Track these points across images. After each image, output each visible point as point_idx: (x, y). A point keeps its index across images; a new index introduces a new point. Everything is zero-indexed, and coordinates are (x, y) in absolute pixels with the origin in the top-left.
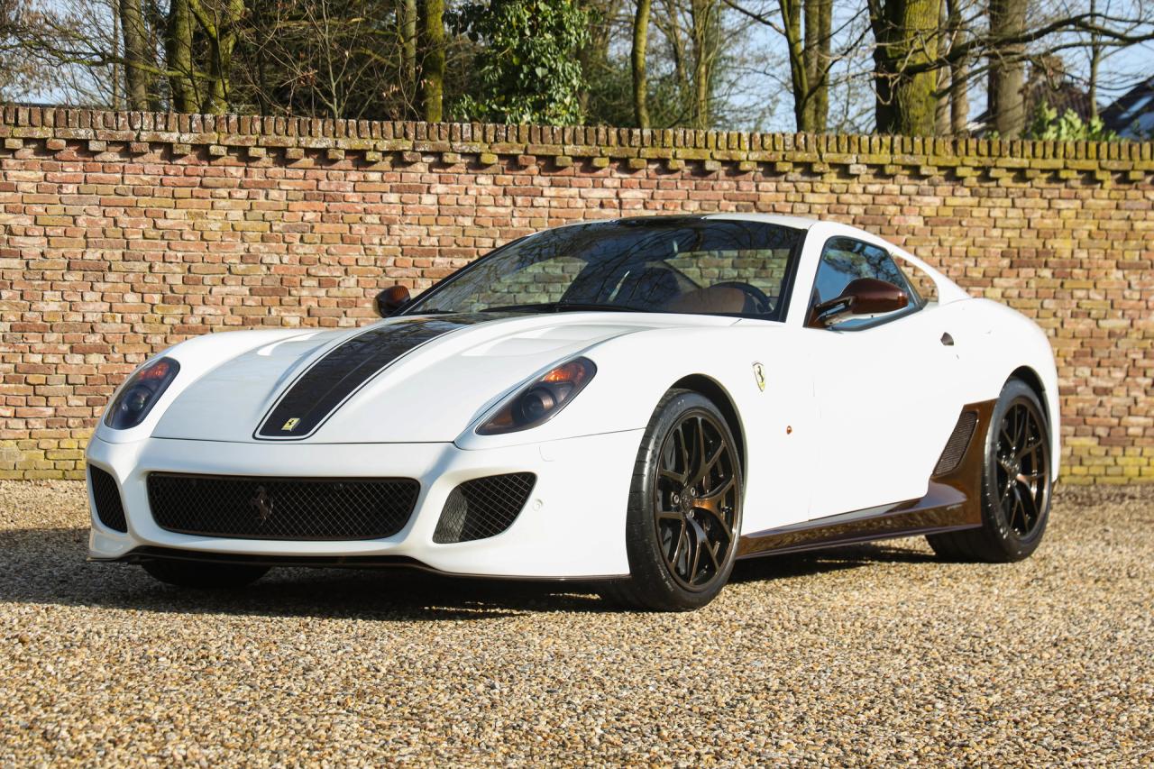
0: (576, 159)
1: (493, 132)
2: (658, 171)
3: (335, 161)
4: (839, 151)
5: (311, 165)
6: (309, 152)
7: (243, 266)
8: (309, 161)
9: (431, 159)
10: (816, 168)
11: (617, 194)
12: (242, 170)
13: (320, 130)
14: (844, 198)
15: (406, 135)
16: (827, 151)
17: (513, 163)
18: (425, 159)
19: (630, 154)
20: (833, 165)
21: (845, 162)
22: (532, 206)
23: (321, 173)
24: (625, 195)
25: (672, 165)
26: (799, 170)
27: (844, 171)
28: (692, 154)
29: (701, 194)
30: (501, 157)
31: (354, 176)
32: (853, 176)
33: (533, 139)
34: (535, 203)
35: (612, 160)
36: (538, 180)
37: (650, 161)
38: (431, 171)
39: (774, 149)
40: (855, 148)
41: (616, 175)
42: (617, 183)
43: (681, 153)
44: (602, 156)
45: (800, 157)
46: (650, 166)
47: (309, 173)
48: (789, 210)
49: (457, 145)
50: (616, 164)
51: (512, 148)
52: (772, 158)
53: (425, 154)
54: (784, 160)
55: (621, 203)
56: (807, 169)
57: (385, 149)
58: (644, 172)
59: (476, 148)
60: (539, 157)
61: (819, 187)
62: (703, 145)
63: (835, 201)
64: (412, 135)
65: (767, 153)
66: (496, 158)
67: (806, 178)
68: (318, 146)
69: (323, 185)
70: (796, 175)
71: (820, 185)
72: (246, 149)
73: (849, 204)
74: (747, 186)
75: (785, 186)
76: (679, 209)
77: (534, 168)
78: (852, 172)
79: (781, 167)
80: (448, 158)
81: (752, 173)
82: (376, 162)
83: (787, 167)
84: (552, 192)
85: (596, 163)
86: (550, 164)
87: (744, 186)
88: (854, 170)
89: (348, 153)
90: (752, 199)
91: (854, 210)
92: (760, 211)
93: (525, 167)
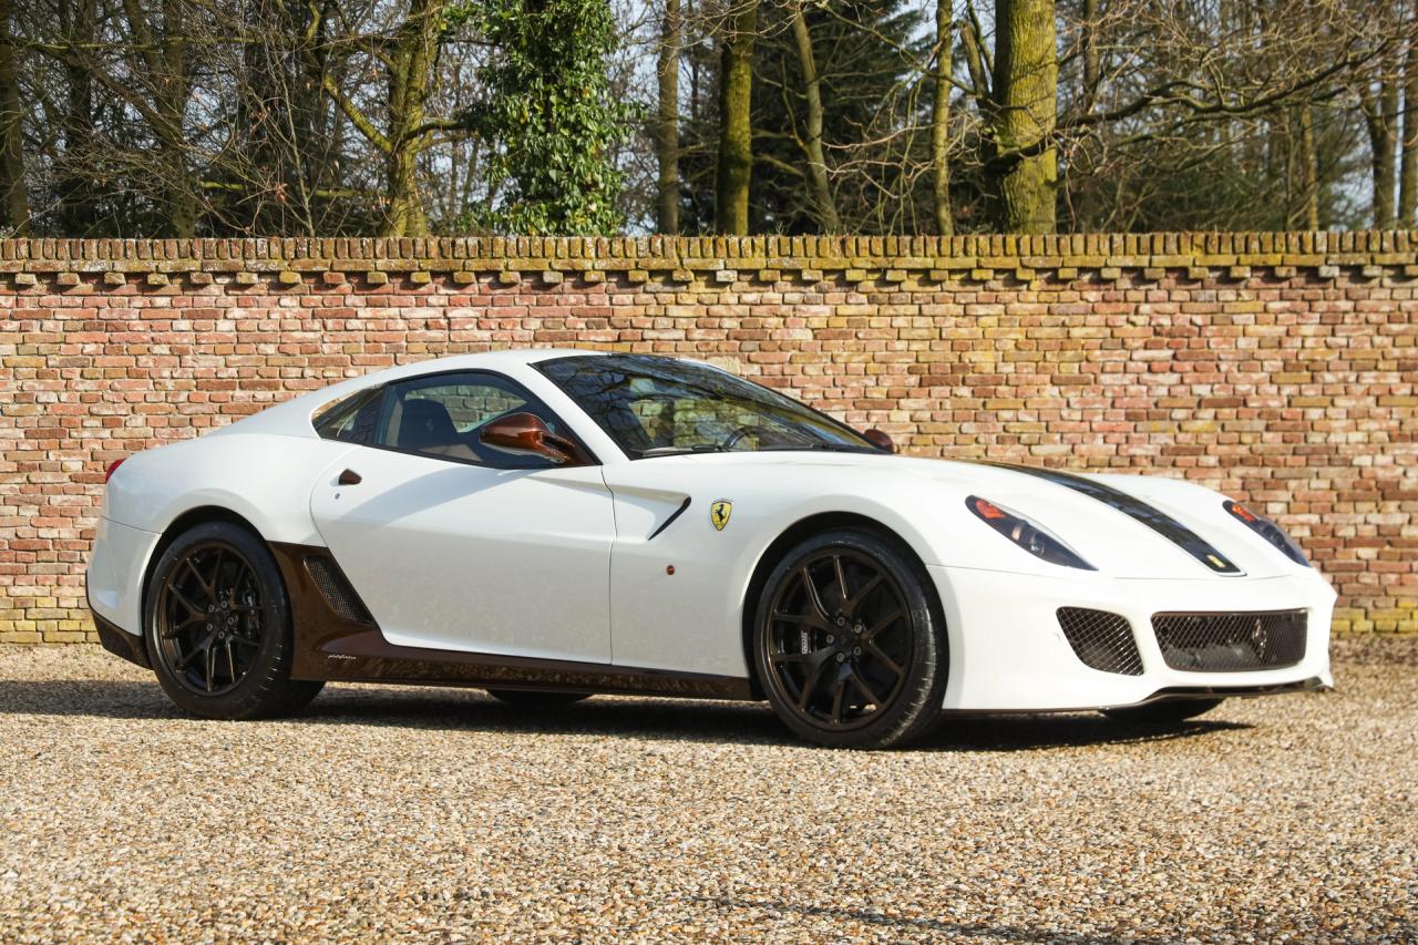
0: (392, 274)
1: (292, 247)
2: (491, 285)
3: (115, 286)
4: (703, 256)
5: (90, 291)
6: (85, 277)
7: (17, 406)
8: (88, 287)
9: (227, 280)
10: (677, 276)
11: (445, 313)
12: (12, 300)
13: (95, 251)
14: (715, 309)
15: (192, 254)
16: (689, 256)
17: (319, 281)
18: (218, 280)
19: (453, 267)
20: (698, 273)
21: (711, 268)
22: (346, 330)
23: (101, 300)
24: (454, 313)
25: (504, 278)
26: (660, 279)
27: (711, 278)
28: (527, 265)
29: (544, 311)
30: (305, 275)
31: (139, 302)
32: (723, 284)
33: (339, 254)
34: (349, 327)
35: (435, 274)
36: (351, 300)
37: (478, 274)
38: (227, 294)
39: (626, 256)
40: (722, 252)
41: (443, 291)
42: (444, 300)
43: (513, 264)
44: (421, 270)
45: (655, 264)
46: (482, 280)
47: (88, 299)
48: (649, 325)
49: (251, 263)
50: (442, 279)
51: (315, 264)
52: (623, 266)
53: (216, 274)
54: (637, 269)
55: (449, 324)
56: (667, 275)
57: (168, 270)
58: (476, 287)
59: (273, 266)
60: (349, 274)
61: (685, 298)
62: (540, 254)
63: (704, 314)
64: (199, 254)
65: (615, 261)
66: (299, 276)
67: (668, 289)
68: (92, 270)
69: (104, 314)
70: (656, 284)
71: (685, 296)
72: (13, 275)
73: (721, 317)
74: (599, 299)
75: (643, 297)
76: (519, 328)
77: (346, 286)
78: (719, 279)
79: (634, 276)
80: (242, 278)
81: (604, 285)
82: (161, 286)
83: (642, 276)
84: (368, 312)
85: (415, 278)
86: (362, 281)
87: (595, 299)
88: (721, 277)
89: (128, 276)
90: (605, 313)
91: (727, 323)
92: (615, 328)
93: (334, 286)
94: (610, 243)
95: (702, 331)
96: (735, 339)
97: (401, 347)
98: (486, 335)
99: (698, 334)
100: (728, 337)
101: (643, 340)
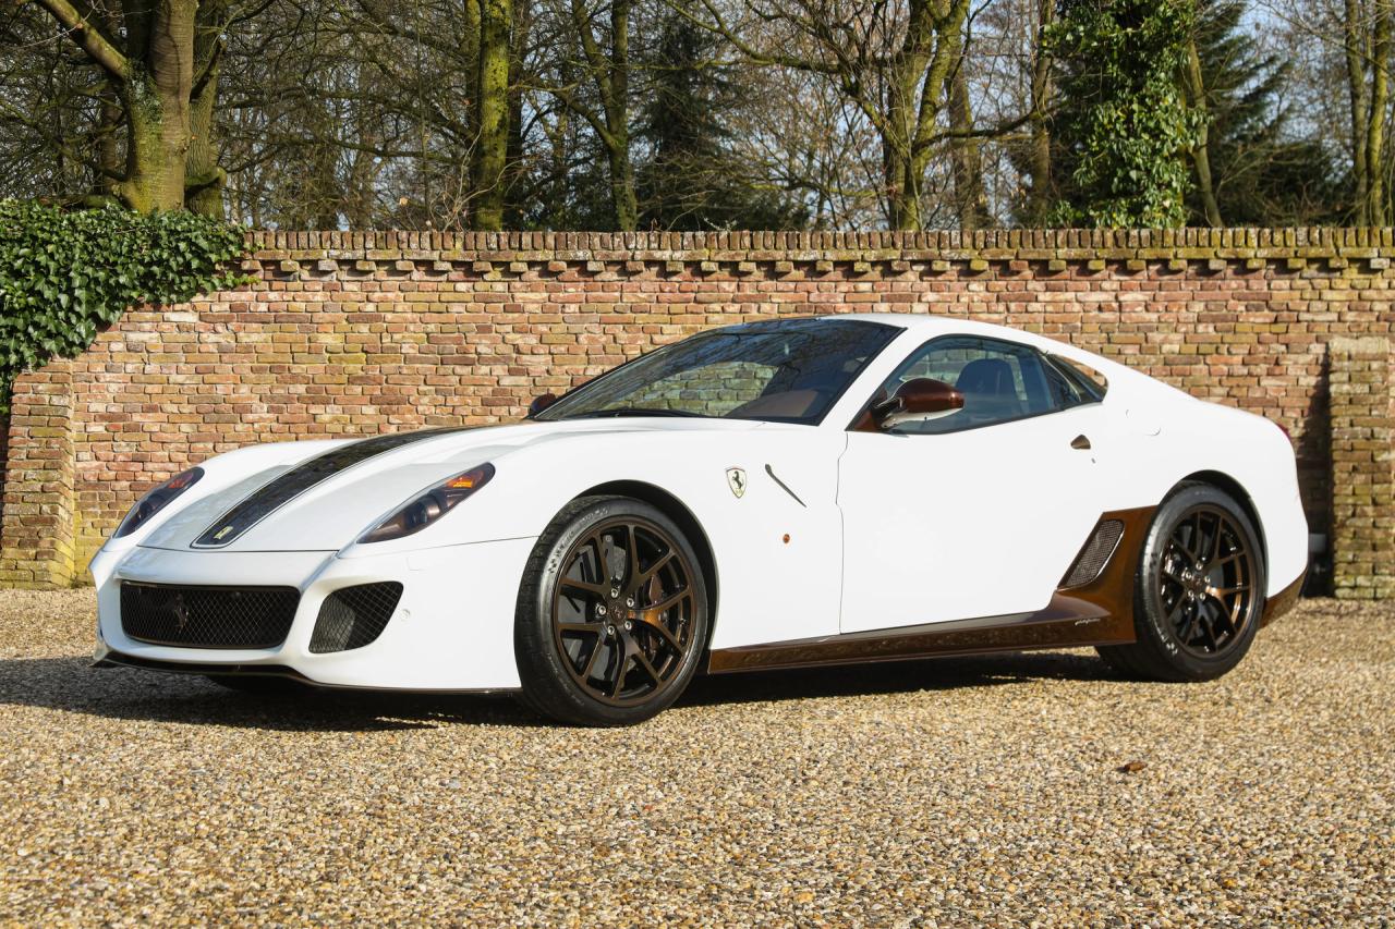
0: (1070, 262)
1: (982, 238)
2: (1159, 272)
3: (824, 273)
4: (1358, 245)
5: (802, 278)
6: (798, 265)
8: (799, 274)
9: (922, 268)
10: (1333, 264)
11: (1116, 297)
12: (734, 285)
13: (808, 242)
14: (1367, 294)
15: (894, 244)
16: (1345, 245)
17: (1005, 269)
18: (915, 268)
19: (1127, 256)
20: (1352, 260)
21: (1366, 256)
22: (1027, 312)
23: (812, 285)
24: (1126, 297)
25: (1173, 265)
26: (1316, 266)
27: (1365, 266)
28: (1194, 253)
29: (1207, 295)
30: (992, 263)
31: (844, 287)
32: (1376, 271)
33: (1025, 244)
34: (1030, 309)
35: (1109, 262)
36: (1032, 285)
37: (1149, 262)
38: (922, 280)
39: (1285, 245)
40: (1376, 241)
41: (1115, 277)
42: (1116, 286)
43: (1181, 252)
44: (1098, 258)
45: (1313, 252)
46: (1151, 267)
47: (800, 285)
48: (1305, 308)
49: (946, 252)
50: (1115, 267)
51: (1003, 253)
52: (1283, 254)
53: (913, 262)
54: (1296, 257)
55: (1120, 306)
56: (1324, 264)
57: (873, 259)
58: (1145, 273)
59: (965, 255)
60: (1032, 262)
61: (1338, 283)
62: (1206, 244)
63: (1356, 298)
64: (899, 244)
65: (1277, 250)
66: (987, 264)
67: (1322, 275)
68: (806, 258)
69: (814, 297)
70: (1312, 271)
71: (1339, 281)
72: (737, 263)
73: (1372, 301)
74: (1257, 284)
75: (1299, 283)
76: (1184, 310)
77: (1028, 273)
78: (1372, 266)
79: (1293, 264)
80: (937, 266)
81: (1263, 272)
82: (865, 273)
83: (1300, 263)
84: (1048, 296)
85: (1092, 265)
86: (1043, 269)
87: (1254, 284)
88: (1375, 264)
89: (837, 264)
90: (1262, 297)
91: (1378, 307)
92: (1272, 310)
93: (1018, 273)
94: (1272, 233)
95: (1353, 314)
96: (1386, 320)
97: (1076, 327)
98: (1153, 317)
99: (1350, 316)
100: (1378, 319)
101: (1298, 321)
